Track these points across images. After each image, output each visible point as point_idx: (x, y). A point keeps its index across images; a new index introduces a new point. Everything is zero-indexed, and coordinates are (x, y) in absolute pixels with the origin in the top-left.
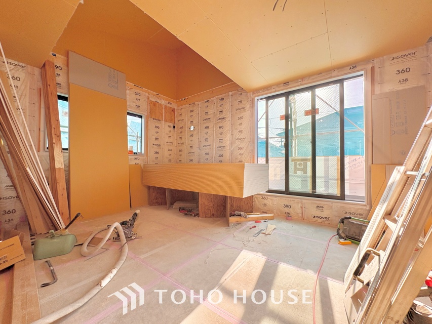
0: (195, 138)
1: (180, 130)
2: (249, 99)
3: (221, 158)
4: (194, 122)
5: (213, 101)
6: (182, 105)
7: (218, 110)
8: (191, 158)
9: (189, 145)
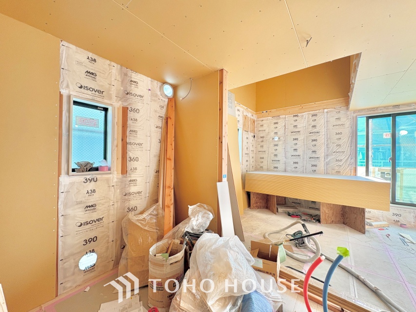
0: (280, 149)
1: (261, 139)
2: (350, 117)
3: (314, 168)
4: (279, 133)
5: (303, 116)
6: (263, 117)
7: (310, 125)
8: (276, 166)
9: (272, 153)
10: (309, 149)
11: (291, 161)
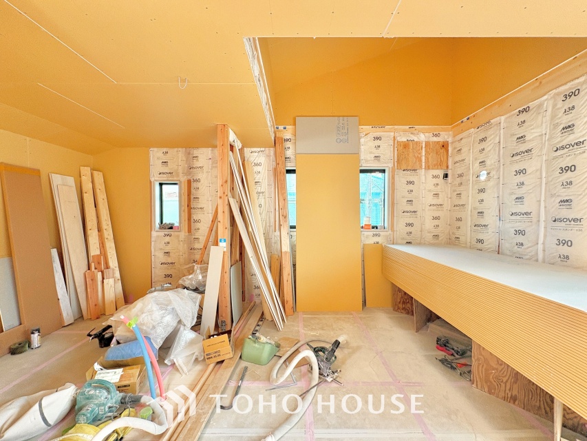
0: (488, 197)
1: (458, 180)
4: (488, 163)
5: (540, 106)
7: (556, 126)
9: (475, 209)
10: (552, 196)
11: (511, 226)
